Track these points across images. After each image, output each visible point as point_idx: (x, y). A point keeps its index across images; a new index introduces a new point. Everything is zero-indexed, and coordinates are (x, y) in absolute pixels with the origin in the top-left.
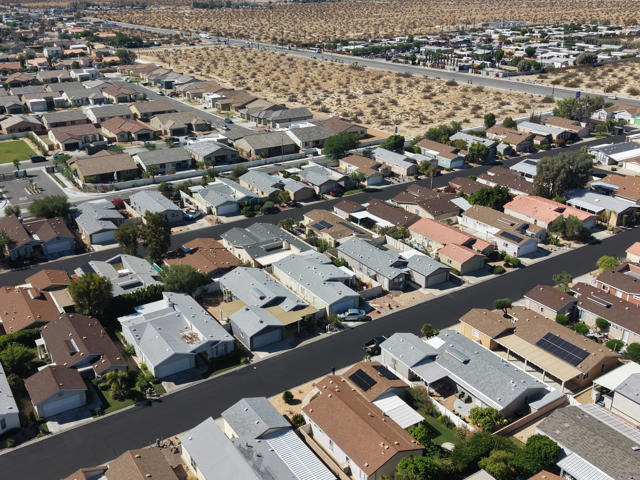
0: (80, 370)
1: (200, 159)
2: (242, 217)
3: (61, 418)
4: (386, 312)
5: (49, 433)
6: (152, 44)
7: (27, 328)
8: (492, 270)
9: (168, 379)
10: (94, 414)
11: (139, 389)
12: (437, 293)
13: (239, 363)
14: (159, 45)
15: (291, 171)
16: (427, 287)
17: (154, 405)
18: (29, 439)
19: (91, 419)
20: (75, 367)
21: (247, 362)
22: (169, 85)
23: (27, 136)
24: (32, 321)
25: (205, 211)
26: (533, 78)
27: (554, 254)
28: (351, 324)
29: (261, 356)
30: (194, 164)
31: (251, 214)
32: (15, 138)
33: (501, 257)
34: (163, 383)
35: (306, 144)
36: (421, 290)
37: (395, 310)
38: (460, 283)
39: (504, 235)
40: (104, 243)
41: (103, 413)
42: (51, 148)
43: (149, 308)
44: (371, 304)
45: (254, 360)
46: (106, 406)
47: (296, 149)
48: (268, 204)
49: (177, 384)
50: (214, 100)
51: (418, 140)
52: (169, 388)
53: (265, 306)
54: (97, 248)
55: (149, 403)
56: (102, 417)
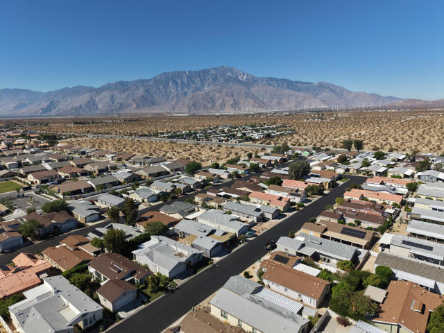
0: (127, 280)
1: (122, 180)
2: (161, 202)
3: (126, 309)
4: (262, 232)
5: (122, 319)
6: (62, 138)
7: (78, 265)
8: (294, 209)
9: (175, 278)
10: (143, 303)
11: (163, 285)
12: (279, 221)
13: (208, 265)
14: (66, 138)
15: (175, 180)
16: (273, 219)
17: (176, 291)
18: (112, 324)
19: (143, 306)
20: (123, 279)
21: (212, 263)
22: (83, 153)
23: (14, 179)
24: (80, 261)
25: (141, 201)
26: (251, 142)
27: (313, 201)
28: (250, 239)
29: (216, 260)
30: (120, 183)
31: (165, 201)
32: (7, 180)
33: (295, 204)
34: (174, 280)
35: (172, 171)
36: (271, 220)
37: (265, 231)
38: (285, 216)
39: (292, 194)
40: (93, 221)
41: (149, 302)
42: (32, 183)
43: (146, 245)
44: (253, 229)
45: (215, 262)
46: (149, 297)
47: (168, 173)
48: (172, 195)
49: (182, 279)
50: (112, 157)
51: (224, 165)
52: (179, 282)
53: (207, 236)
54: (90, 224)
55: (172, 291)
56: (149, 304)
